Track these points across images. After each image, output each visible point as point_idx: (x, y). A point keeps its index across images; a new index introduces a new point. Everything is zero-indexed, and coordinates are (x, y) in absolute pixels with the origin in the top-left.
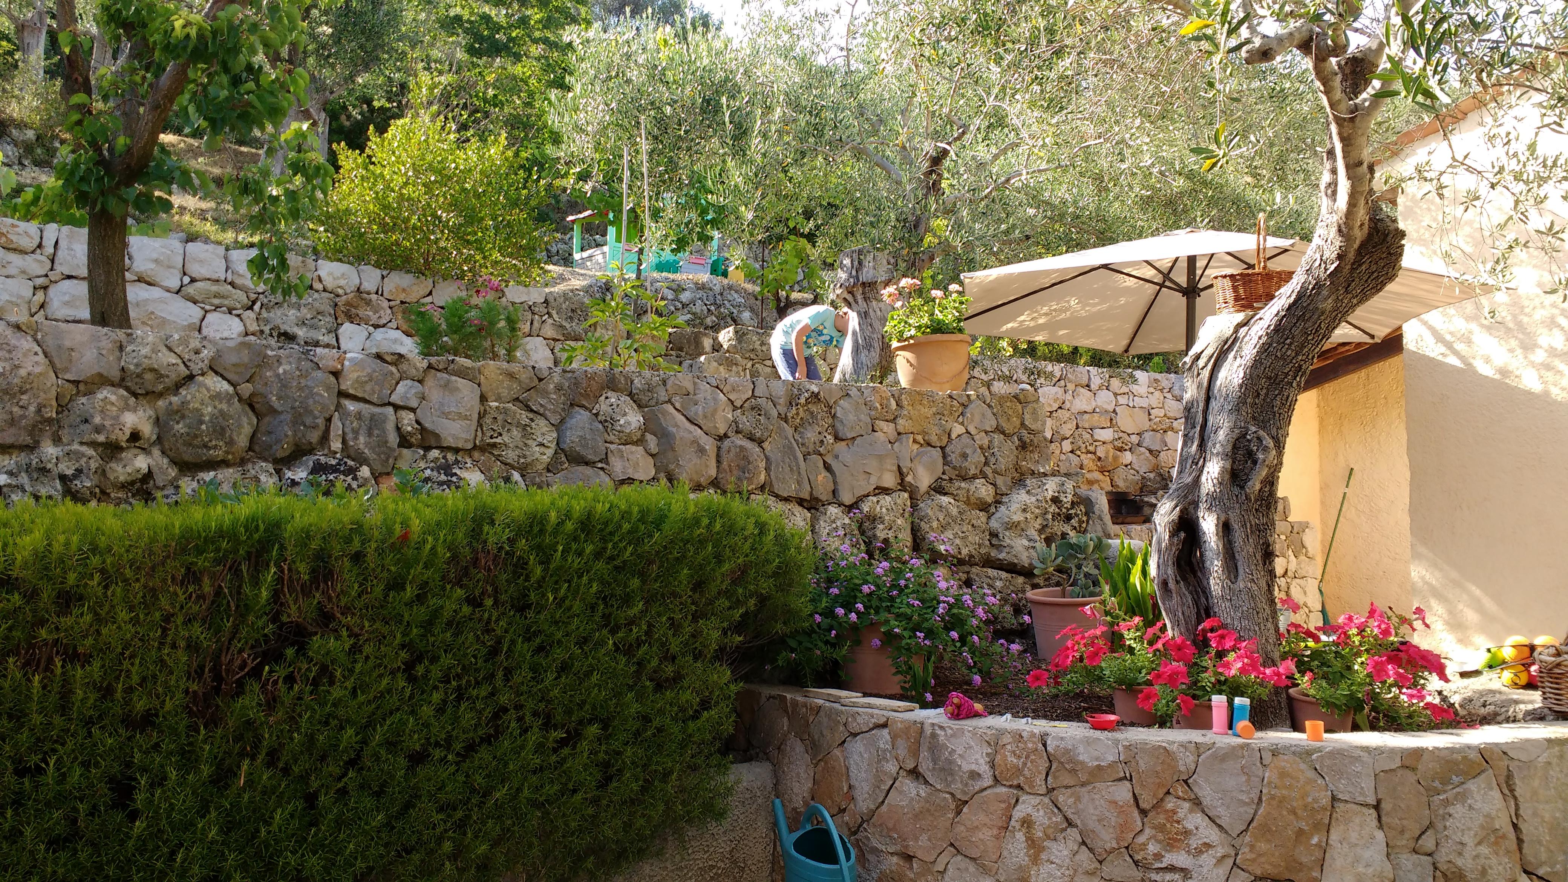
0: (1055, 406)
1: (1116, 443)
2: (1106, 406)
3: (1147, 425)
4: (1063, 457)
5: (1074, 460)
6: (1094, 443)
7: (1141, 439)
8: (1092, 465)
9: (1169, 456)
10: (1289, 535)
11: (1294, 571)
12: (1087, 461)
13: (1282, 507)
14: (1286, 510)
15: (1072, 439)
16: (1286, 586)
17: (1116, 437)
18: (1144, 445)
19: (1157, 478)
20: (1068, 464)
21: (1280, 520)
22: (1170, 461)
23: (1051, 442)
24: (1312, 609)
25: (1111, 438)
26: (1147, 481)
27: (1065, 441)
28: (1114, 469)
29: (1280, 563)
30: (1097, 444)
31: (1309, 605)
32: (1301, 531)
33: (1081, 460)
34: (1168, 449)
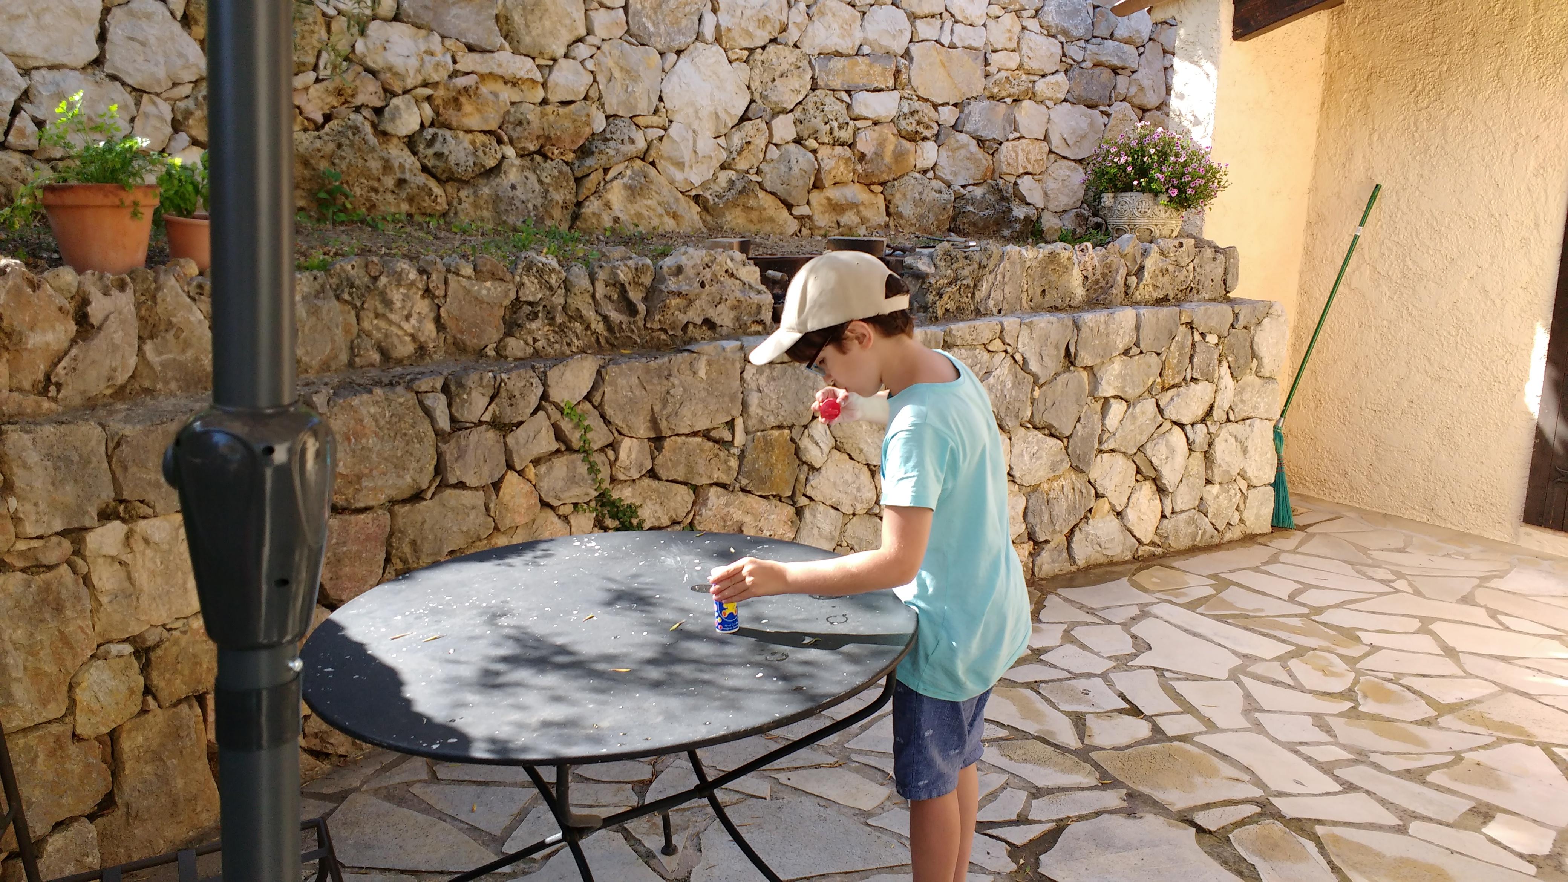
1: (903, 124)
2: (887, 42)
3: (978, 86)
5: (800, 159)
6: (851, 122)
7: (963, 116)
8: (842, 171)
9: (1020, 152)
10: (1226, 334)
11: (1226, 408)
12: (832, 163)
13: (1220, 271)
14: (1229, 277)
15: (798, 113)
16: (1207, 440)
17: (906, 110)
18: (968, 127)
19: (991, 198)
20: (783, 169)
21: (1210, 300)
22: (1020, 163)
23: (744, 118)
24: (1255, 482)
25: (894, 113)
26: (967, 203)
27: (781, 116)
28: (894, 180)
29: (1199, 394)
30: (859, 124)
31: (1250, 474)
32: (1254, 321)
33: (816, 159)
34: (1019, 138)
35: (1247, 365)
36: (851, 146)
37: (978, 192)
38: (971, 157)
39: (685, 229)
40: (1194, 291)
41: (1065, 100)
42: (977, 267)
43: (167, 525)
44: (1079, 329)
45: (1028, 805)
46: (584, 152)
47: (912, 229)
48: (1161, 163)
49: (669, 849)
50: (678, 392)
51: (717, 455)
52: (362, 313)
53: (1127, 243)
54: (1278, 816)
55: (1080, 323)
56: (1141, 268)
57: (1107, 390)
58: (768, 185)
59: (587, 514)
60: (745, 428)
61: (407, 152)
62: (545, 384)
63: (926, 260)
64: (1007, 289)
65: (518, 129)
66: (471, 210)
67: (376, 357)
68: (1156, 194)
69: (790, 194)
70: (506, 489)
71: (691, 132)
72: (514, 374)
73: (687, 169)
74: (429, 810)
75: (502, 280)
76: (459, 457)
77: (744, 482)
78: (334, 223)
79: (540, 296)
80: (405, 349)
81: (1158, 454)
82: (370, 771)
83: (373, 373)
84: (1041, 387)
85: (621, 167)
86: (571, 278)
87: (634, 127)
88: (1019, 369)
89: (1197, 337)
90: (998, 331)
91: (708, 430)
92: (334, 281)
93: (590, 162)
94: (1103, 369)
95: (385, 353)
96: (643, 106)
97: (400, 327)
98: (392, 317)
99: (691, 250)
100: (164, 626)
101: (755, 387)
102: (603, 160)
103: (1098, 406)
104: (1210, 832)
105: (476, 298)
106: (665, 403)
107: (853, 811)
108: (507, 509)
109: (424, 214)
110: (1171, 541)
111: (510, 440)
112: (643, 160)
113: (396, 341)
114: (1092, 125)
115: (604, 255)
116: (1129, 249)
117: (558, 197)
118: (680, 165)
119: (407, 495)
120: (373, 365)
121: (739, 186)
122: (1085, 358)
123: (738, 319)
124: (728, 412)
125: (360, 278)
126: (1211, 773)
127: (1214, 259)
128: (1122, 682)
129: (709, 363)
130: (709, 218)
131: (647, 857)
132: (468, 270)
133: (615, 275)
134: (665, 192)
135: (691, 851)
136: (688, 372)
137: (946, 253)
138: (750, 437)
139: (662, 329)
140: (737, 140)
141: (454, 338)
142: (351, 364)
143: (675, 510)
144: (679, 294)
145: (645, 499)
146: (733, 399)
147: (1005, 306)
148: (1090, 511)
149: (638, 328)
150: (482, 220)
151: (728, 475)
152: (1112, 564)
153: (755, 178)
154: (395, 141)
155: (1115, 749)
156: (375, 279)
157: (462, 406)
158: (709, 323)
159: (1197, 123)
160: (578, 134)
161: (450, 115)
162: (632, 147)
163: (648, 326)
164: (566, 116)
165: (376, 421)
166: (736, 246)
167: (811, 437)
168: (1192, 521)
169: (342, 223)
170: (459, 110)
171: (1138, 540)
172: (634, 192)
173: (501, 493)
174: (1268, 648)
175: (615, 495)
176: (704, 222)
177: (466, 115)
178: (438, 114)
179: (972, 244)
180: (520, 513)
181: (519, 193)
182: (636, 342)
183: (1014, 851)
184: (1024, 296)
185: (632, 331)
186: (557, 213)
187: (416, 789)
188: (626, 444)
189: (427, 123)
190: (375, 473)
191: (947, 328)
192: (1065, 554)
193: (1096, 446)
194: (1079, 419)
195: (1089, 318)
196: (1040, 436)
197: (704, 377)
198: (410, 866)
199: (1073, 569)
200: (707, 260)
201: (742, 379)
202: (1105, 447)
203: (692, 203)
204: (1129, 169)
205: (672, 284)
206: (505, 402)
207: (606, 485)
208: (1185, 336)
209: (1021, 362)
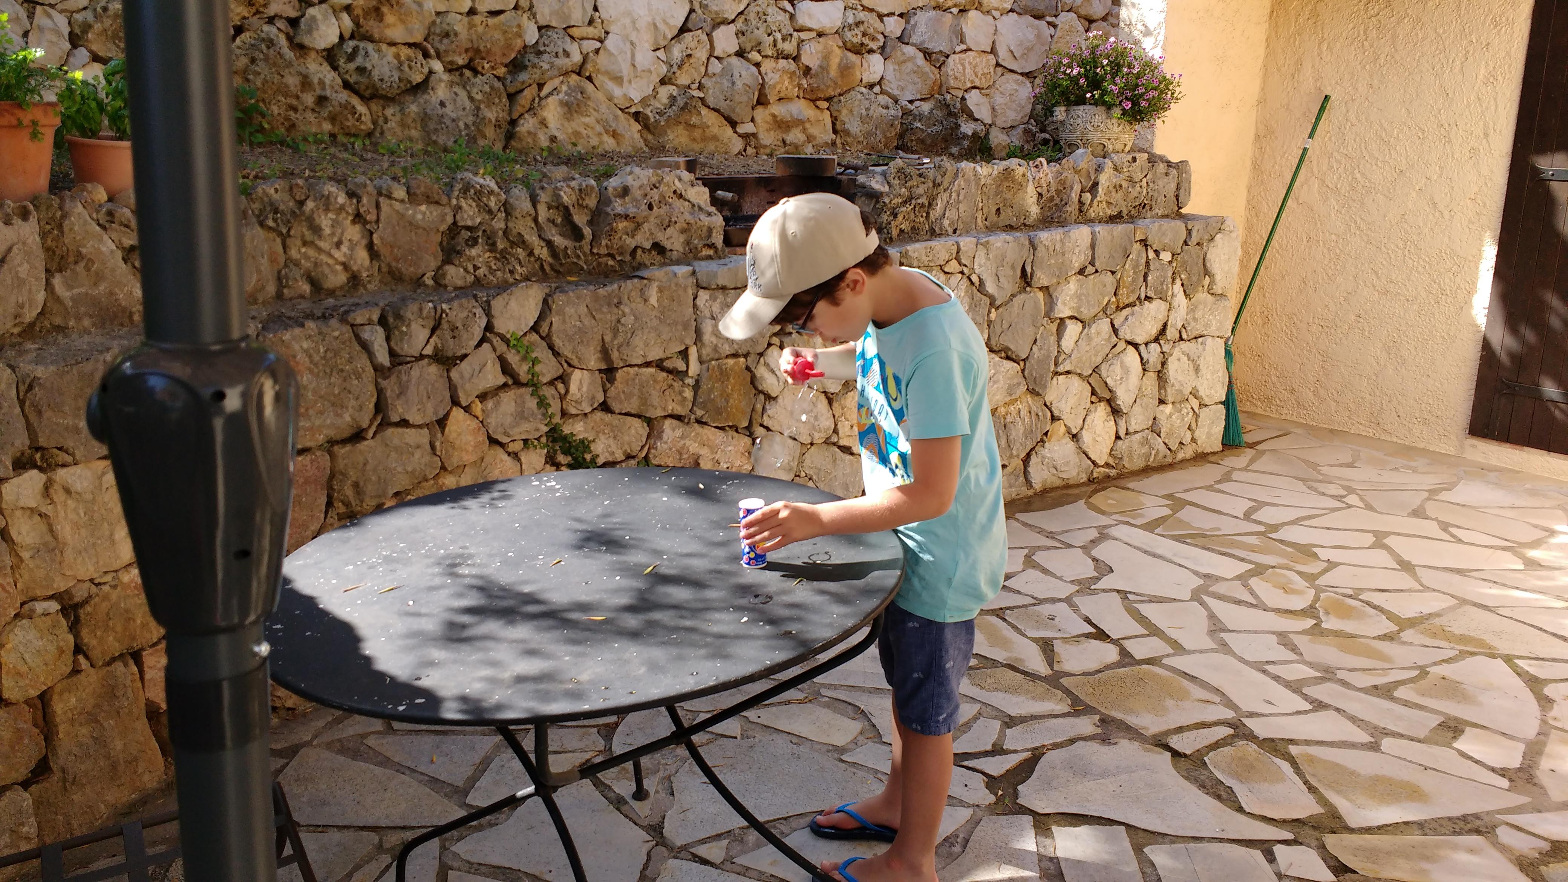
1: (849, 35)
5: (744, 73)
6: (795, 34)
7: (909, 27)
8: (787, 86)
9: (967, 65)
10: (1179, 251)
11: (1179, 326)
12: (777, 77)
13: (1173, 186)
14: (1182, 192)
15: (740, 24)
16: (1160, 360)
17: (851, 20)
18: (915, 39)
19: (939, 114)
20: (726, 84)
21: (1163, 216)
22: (968, 76)
23: (684, 29)
24: (1207, 401)
25: (839, 24)
26: (915, 119)
27: (723, 27)
28: (840, 95)
29: (1153, 313)
30: (803, 35)
31: (1201, 393)
32: (1207, 237)
33: (760, 73)
34: (966, 51)
35: (1199, 281)
36: (796, 59)
37: (926, 107)
38: (917, 71)
39: (626, 148)
40: (1148, 207)
41: (1012, 10)
42: (931, 185)
43: (88, 473)
44: (1035, 249)
45: (1002, 735)
46: (516, 66)
47: (860, 147)
48: (1114, 75)
49: (640, 794)
50: (629, 320)
51: (671, 386)
52: (288, 241)
53: (1081, 158)
54: (1251, 737)
55: (1036, 241)
56: (1096, 184)
57: (1063, 310)
58: (711, 102)
59: (538, 450)
60: (700, 357)
61: (326, 67)
62: (488, 314)
63: (879, 178)
64: (962, 208)
65: (445, 41)
66: (398, 130)
67: (306, 288)
68: (1109, 107)
69: (734, 111)
70: (452, 427)
71: (628, 44)
72: (456, 304)
73: (626, 84)
74: (385, 762)
75: (437, 203)
76: (401, 393)
77: (699, 413)
78: (251, 144)
79: (478, 220)
80: (337, 279)
81: (1112, 375)
82: (321, 723)
83: (304, 305)
84: (997, 308)
85: (556, 82)
86: (511, 201)
87: (568, 39)
88: (975, 291)
89: (1151, 255)
90: (954, 252)
91: (661, 360)
92: (256, 206)
93: (523, 76)
94: (1059, 289)
95: (315, 283)
96: (577, 16)
97: (330, 255)
98: (322, 244)
99: (637, 170)
100: (92, 580)
101: (708, 315)
102: (537, 75)
103: (1054, 327)
104: (1185, 756)
105: (411, 224)
106: (615, 332)
107: (826, 747)
108: (453, 447)
109: (348, 134)
110: (1126, 462)
111: (454, 374)
112: (579, 74)
113: (327, 271)
114: (1038, 36)
115: (545, 175)
116: (1083, 165)
117: (491, 114)
118: (618, 80)
119: (346, 435)
120: (302, 297)
121: (681, 102)
122: (1042, 278)
123: (688, 243)
124: (682, 342)
125: (286, 204)
126: (1181, 696)
127: (1167, 174)
128: (1087, 605)
129: (661, 290)
130: (650, 137)
131: (618, 803)
132: (400, 192)
133: (559, 196)
134: (603, 108)
135: (662, 794)
136: (639, 300)
137: (900, 170)
138: (705, 366)
139: (609, 255)
140: (677, 52)
141: (389, 265)
142: (279, 296)
143: (629, 444)
144: (626, 217)
145: (598, 433)
146: (686, 326)
147: (961, 226)
148: (1046, 434)
149: (585, 254)
150: (411, 139)
151: (683, 406)
152: (1068, 486)
153: (697, 93)
154: (313, 55)
155: (1084, 674)
156: (301, 203)
157: (402, 340)
158: (658, 248)
159: (1147, 33)
160: (509, 46)
161: (371, 26)
162: (567, 60)
163: (595, 251)
164: (496, 27)
165: (310, 357)
166: (682, 165)
167: (767, 365)
168: (1146, 442)
169: (260, 145)
170: (381, 20)
171: (1093, 462)
172: (571, 109)
173: (447, 430)
174: (1227, 568)
175: (566, 430)
176: (645, 140)
177: (388, 26)
178: (357, 24)
179: (926, 160)
180: (467, 451)
181: (449, 110)
182: (582, 269)
183: (992, 782)
184: (979, 215)
185: (578, 257)
186: (490, 132)
187: (371, 741)
188: (577, 376)
189: (347, 35)
190: (311, 412)
191: (903, 249)
192: (1022, 479)
193: (1052, 368)
194: (1035, 341)
195: (1045, 237)
196: (997, 359)
197: (656, 305)
198: (370, 822)
199: (1030, 493)
200: (654, 180)
201: (695, 306)
202: (1061, 369)
203: (632, 121)
204: (1082, 81)
205: (618, 206)
206: (447, 334)
207: (557, 419)
208: (1139, 254)
209: (977, 284)
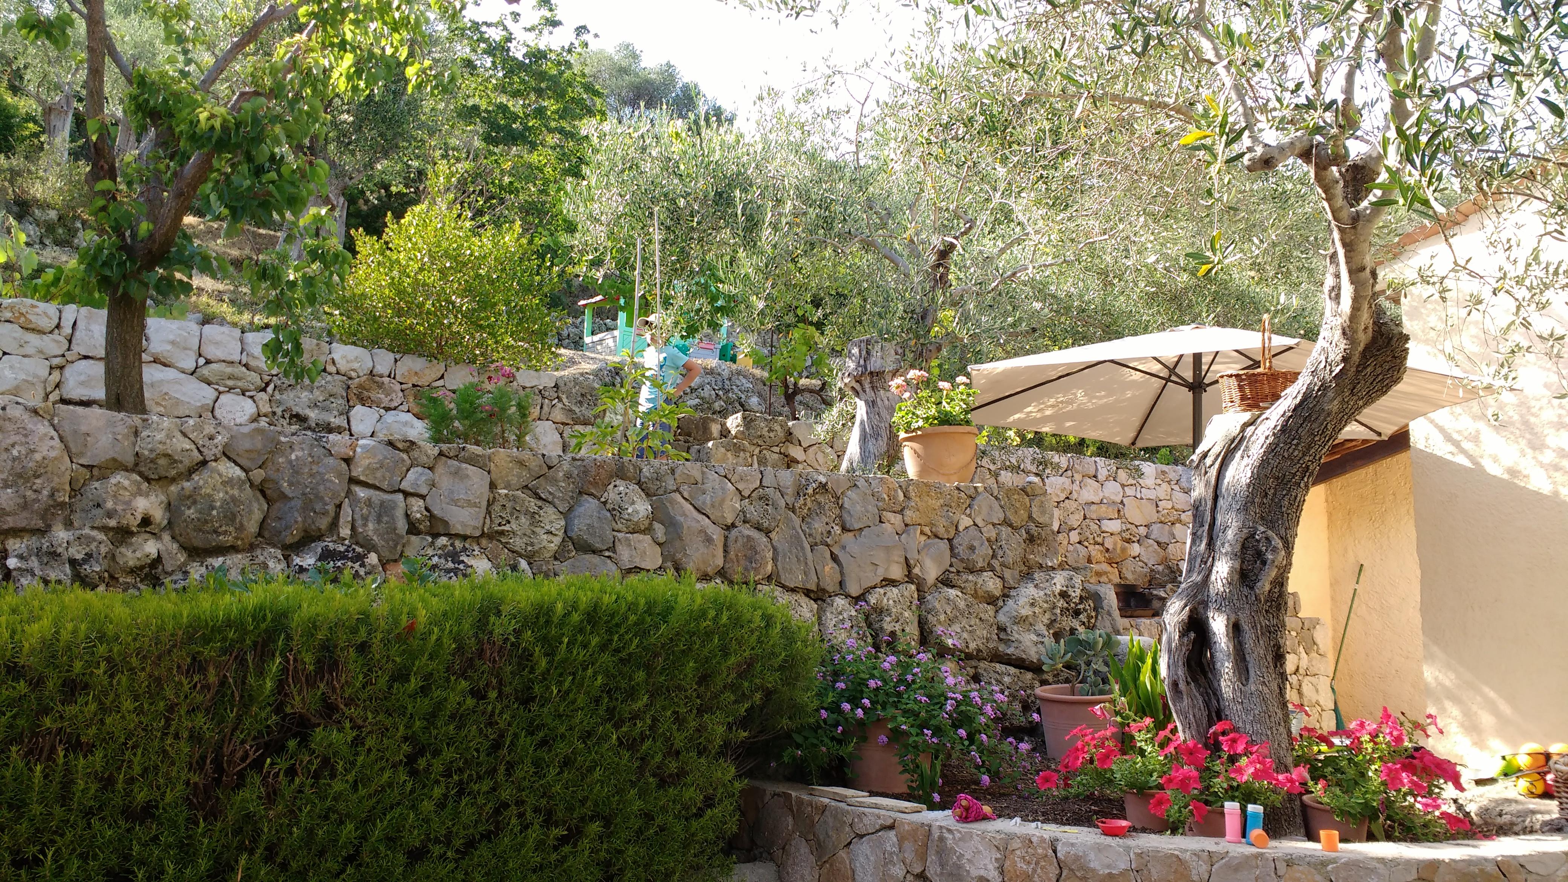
0: (1063, 496)
1: (1124, 535)
2: (1113, 497)
3: (1155, 517)
4: (1071, 548)
6: (1101, 534)
7: (1149, 531)
8: (1099, 557)
10: (1299, 631)
11: (1305, 668)
12: (1095, 553)
13: (1292, 603)
14: (1297, 606)
15: (1079, 530)
16: (1298, 683)
17: (1124, 528)
18: (1153, 537)
19: (1166, 571)
20: (1075, 555)
21: (1290, 616)
22: (1178, 554)
23: (1058, 532)
24: (1325, 708)
25: (1119, 530)
26: (1156, 573)
27: (1073, 531)
28: (1122, 561)
29: (1291, 660)
30: (1105, 535)
31: (1321, 703)
32: (1312, 627)
33: (1089, 551)
34: (1176, 542)
35: (1312, 647)
36: (1102, 545)
37: (1160, 568)
38: (1155, 551)
127: (1289, 598)
153: (1064, 559)
